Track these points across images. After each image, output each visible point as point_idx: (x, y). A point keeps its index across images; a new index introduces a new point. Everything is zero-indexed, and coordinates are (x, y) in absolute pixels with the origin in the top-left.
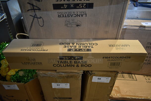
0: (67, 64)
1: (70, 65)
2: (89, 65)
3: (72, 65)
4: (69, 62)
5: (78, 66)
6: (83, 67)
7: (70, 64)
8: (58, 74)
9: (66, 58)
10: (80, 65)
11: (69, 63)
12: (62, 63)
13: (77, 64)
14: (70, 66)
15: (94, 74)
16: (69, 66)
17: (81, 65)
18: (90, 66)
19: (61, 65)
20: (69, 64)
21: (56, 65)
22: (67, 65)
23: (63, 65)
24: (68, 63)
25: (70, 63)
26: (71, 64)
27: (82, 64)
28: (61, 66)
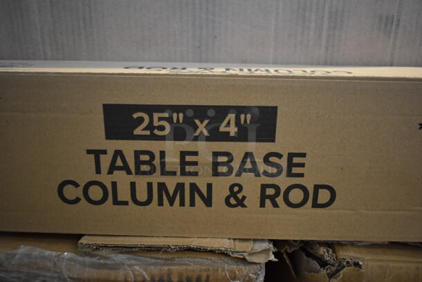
0: (156, 179)
1: (180, 187)
2: (317, 188)
3: (194, 187)
4: (173, 160)
5: (235, 198)
6: (275, 205)
7: (179, 179)
8: (87, 259)
9: (150, 127)
10: (251, 186)
11: (174, 173)
12: (126, 168)
13: (232, 179)
14: (182, 204)
15: (357, 264)
16: (171, 203)
17: (264, 187)
18: (324, 196)
19: (114, 184)
20: (171, 183)
21: (79, 192)
22: (162, 186)
23: (133, 185)
24: (164, 173)
25: (183, 173)
26: (187, 181)
27: (269, 181)
28: (116, 202)
